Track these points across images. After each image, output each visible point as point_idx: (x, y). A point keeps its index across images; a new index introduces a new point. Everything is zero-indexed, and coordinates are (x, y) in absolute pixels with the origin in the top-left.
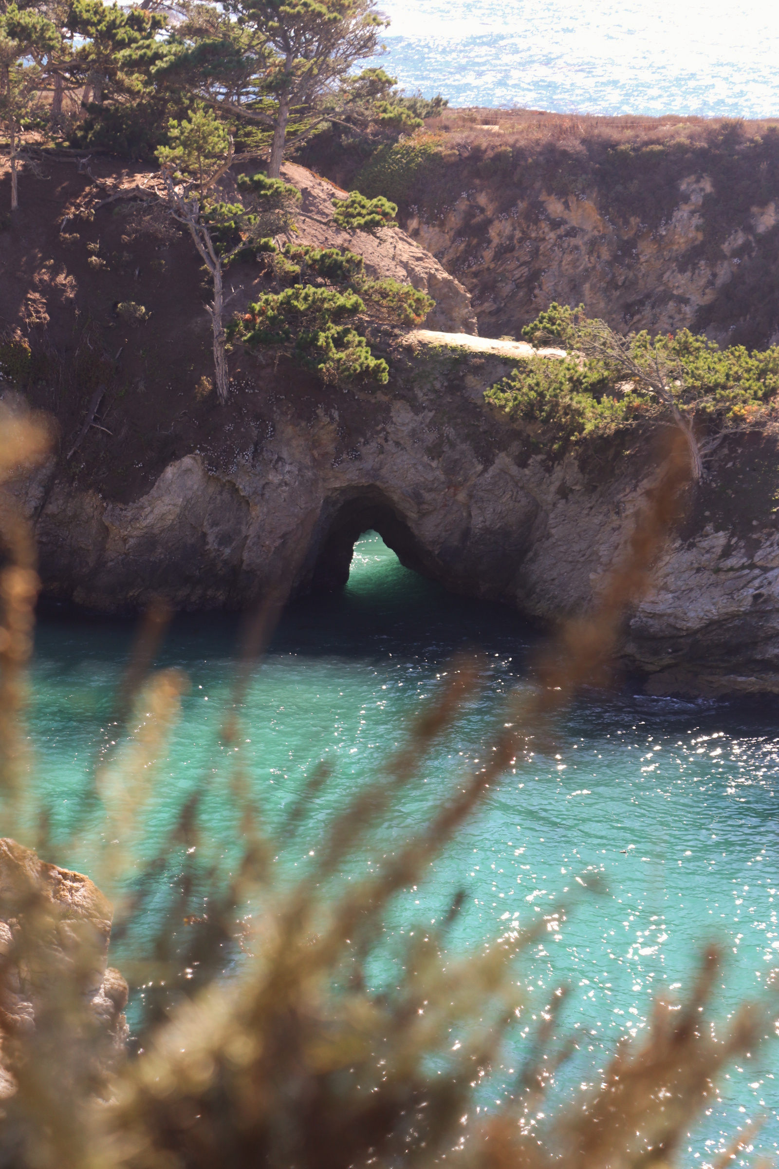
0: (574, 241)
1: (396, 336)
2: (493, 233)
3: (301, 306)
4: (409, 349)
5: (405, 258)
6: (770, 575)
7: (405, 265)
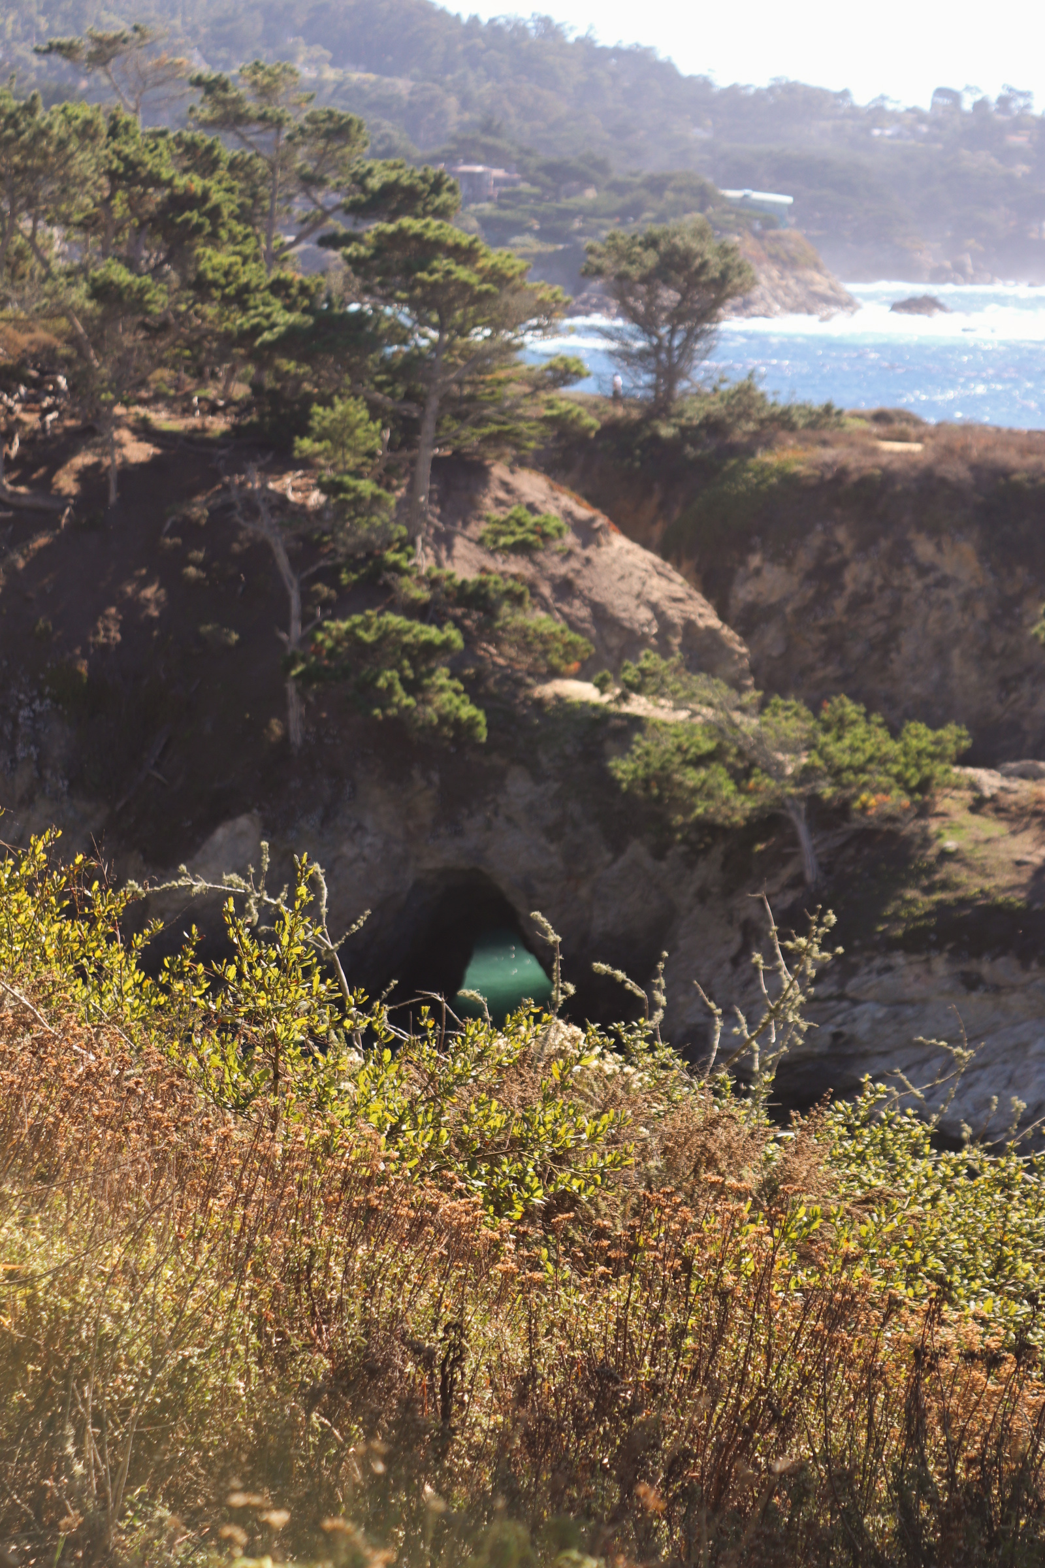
0: (946, 594)
1: (529, 687)
2: (847, 576)
3: (368, 637)
4: (540, 703)
5: (655, 596)
6: (858, 1010)
7: (654, 607)
